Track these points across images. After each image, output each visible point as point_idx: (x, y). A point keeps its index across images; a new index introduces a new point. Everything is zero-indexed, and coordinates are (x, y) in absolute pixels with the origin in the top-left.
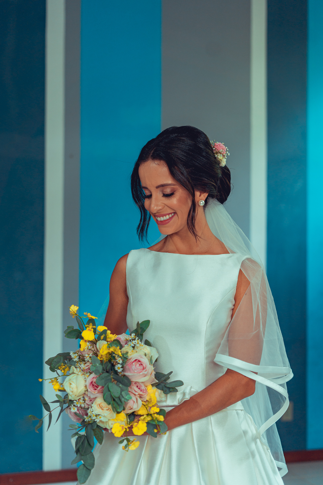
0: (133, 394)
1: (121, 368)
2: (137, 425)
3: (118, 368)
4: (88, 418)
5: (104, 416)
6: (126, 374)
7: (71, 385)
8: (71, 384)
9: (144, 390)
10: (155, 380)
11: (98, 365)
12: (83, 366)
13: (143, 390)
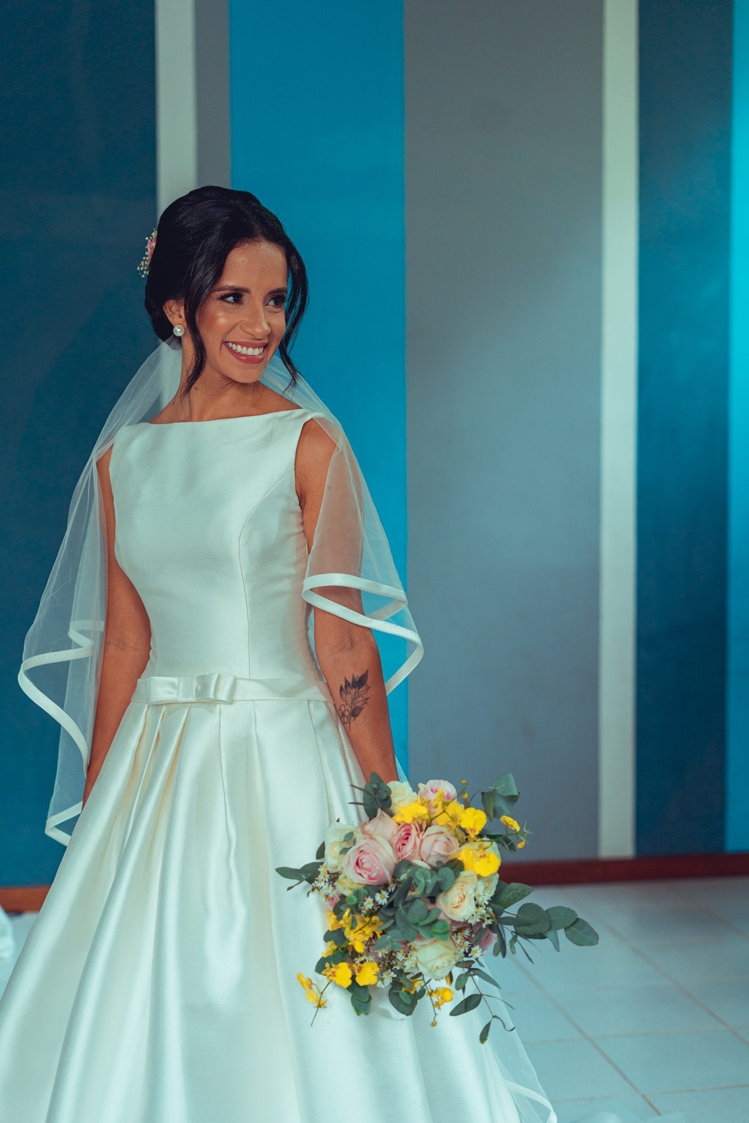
0: (420, 848)
1: (380, 892)
2: (471, 830)
3: (382, 898)
4: (486, 920)
5: (475, 890)
6: (389, 879)
7: (439, 966)
8: (437, 967)
9: (404, 831)
10: (378, 816)
11: (389, 937)
12: (400, 956)
13: (406, 832)
